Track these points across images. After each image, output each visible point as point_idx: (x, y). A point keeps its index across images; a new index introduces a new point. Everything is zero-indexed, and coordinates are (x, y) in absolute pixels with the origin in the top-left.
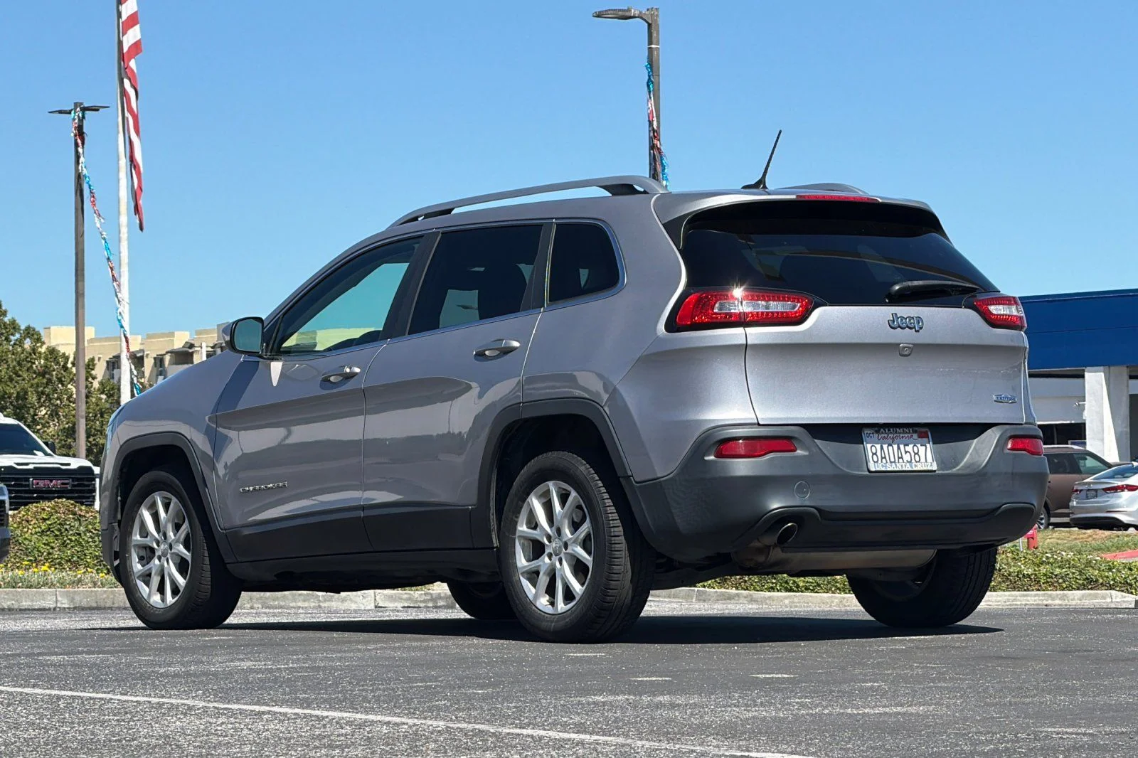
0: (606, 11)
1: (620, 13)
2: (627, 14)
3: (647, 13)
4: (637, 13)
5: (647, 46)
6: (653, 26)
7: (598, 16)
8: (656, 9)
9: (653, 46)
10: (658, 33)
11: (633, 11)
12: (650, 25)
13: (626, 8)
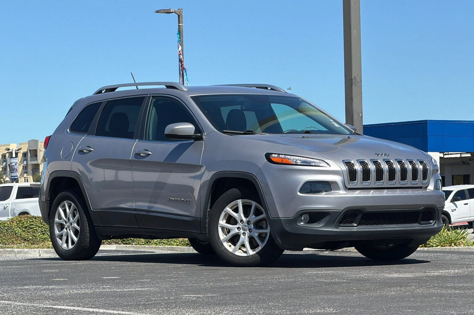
0: (160, 10)
1: (166, 11)
2: (169, 11)
3: (178, 11)
4: (173, 11)
5: (178, 25)
6: (180, 16)
7: (157, 12)
8: (182, 9)
9: (180, 24)
10: (182, 19)
11: (171, 10)
12: (179, 16)
13: (169, 9)
